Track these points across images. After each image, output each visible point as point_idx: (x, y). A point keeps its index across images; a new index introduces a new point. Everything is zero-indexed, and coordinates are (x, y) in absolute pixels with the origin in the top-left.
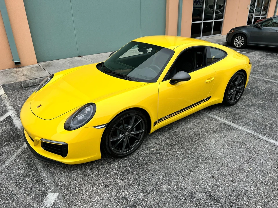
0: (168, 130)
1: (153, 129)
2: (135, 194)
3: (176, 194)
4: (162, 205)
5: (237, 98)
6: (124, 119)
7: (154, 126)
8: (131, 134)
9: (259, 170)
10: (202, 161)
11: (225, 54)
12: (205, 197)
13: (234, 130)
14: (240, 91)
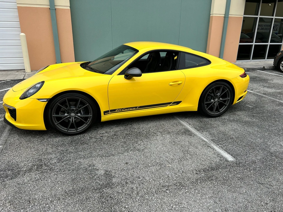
1: (104, 118)
2: (51, 159)
3: (82, 167)
4: (63, 171)
5: (220, 110)
6: (67, 99)
7: (104, 114)
8: (77, 115)
9: (177, 168)
10: (131, 150)
11: (208, 62)
12: (103, 174)
13: (191, 136)
14: (226, 104)
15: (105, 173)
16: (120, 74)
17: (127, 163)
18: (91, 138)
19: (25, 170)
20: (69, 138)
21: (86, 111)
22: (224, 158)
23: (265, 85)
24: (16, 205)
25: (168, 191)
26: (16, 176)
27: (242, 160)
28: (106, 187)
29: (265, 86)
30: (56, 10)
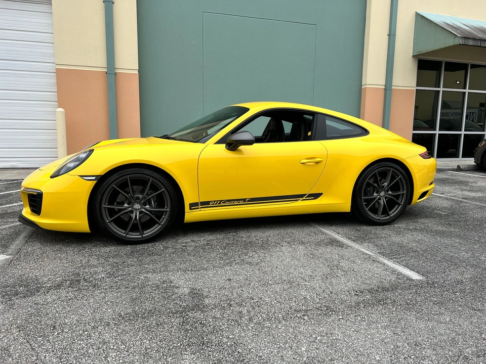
0: (230, 233)
1: (191, 216)
2: (96, 273)
3: (150, 283)
4: (116, 288)
5: (390, 213)
6: (130, 178)
7: (191, 209)
8: (144, 208)
9: (320, 288)
10: (237, 264)
11: (365, 132)
12: (187, 293)
13: (342, 247)
14: (399, 201)
15: (191, 292)
16: (219, 142)
17: (230, 280)
18: (166, 248)
19: (50, 287)
21: (160, 202)
22: (404, 276)
23: (465, 188)
24: (30, 331)
25: (306, 318)
26: (32, 294)
27: (437, 278)
28: (193, 310)
29: (464, 190)
30: (116, 74)
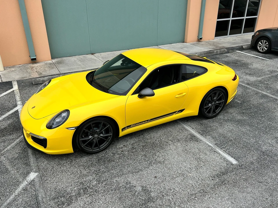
0: (140, 135)
1: (122, 134)
2: (91, 181)
3: (121, 185)
4: (107, 191)
5: (216, 111)
6: (92, 124)
7: (122, 131)
8: (100, 136)
9: (197, 177)
10: (154, 163)
11: (205, 70)
12: (141, 190)
13: (198, 141)
14: (221, 106)
15: (142, 189)
16: (133, 94)
17: (156, 177)
18: (114, 154)
20: (95, 157)
22: (229, 162)
23: (247, 72)
25: (196, 199)
27: (243, 162)
28: (149, 202)
29: (247, 74)
